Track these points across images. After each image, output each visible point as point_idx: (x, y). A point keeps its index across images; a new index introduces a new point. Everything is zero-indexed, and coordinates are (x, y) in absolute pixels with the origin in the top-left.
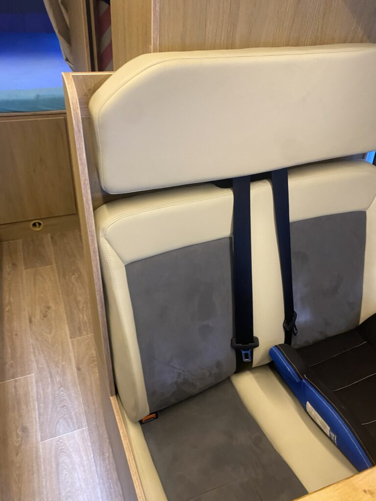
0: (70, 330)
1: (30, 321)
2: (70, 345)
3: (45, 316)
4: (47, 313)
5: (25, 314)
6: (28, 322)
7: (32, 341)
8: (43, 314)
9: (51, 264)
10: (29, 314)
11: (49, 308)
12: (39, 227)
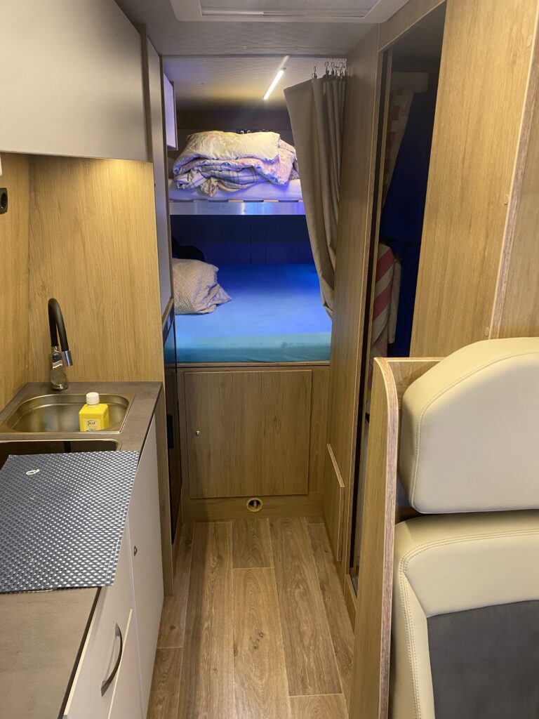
0: (290, 680)
1: (235, 652)
2: (289, 706)
3: (255, 648)
4: (259, 644)
5: (229, 638)
6: (232, 653)
7: (235, 685)
8: (253, 643)
9: (268, 565)
10: (234, 640)
11: (261, 635)
12: (257, 508)
